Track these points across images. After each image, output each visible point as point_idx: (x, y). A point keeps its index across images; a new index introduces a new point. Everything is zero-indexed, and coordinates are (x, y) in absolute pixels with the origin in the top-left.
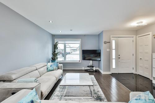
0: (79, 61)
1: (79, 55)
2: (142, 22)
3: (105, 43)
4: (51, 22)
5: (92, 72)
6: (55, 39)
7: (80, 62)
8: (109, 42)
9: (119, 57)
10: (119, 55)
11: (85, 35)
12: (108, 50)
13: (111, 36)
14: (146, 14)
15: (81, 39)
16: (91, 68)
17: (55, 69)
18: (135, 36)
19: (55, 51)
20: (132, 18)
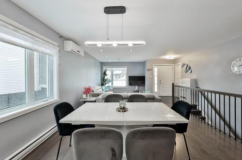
1: (125, 81)
2: (171, 57)
3: (148, 70)
6: (104, 67)
7: (127, 87)
8: (152, 70)
10: (161, 81)
12: (151, 76)
13: (153, 65)
14: (176, 52)
15: (127, 66)
18: (173, 65)
19: (104, 77)
20: (165, 53)
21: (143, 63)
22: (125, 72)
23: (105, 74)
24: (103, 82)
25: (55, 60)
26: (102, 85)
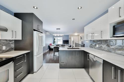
8: (71, 38)
15: (62, 37)
18: (78, 36)
21: (68, 36)
22: (62, 39)
23: (55, 39)
24: (54, 42)
25: (45, 37)
26: (54, 43)
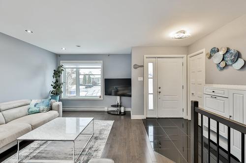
0: (100, 97)
3: (136, 67)
4: (29, 31)
5: (117, 115)
6: (61, 61)
7: (102, 98)
8: (142, 66)
9: (159, 90)
10: (160, 88)
11: (109, 55)
12: (140, 79)
13: (145, 56)
15: (102, 61)
16: (118, 108)
17: (43, 110)
18: (185, 56)
22: (99, 71)
